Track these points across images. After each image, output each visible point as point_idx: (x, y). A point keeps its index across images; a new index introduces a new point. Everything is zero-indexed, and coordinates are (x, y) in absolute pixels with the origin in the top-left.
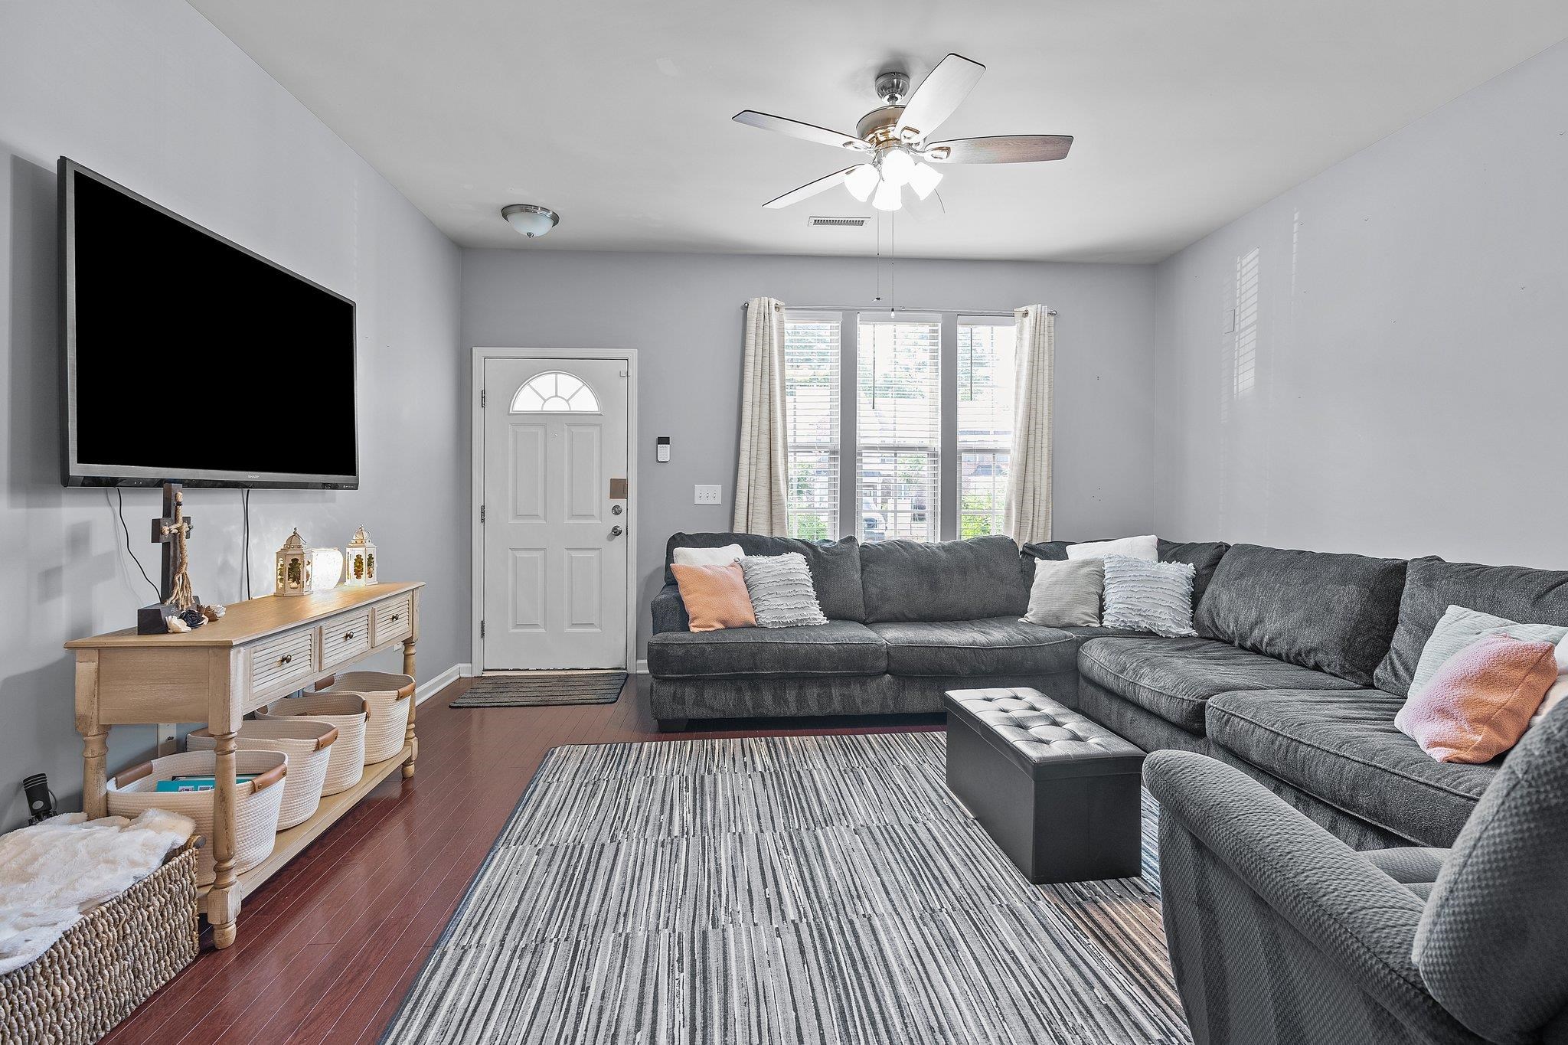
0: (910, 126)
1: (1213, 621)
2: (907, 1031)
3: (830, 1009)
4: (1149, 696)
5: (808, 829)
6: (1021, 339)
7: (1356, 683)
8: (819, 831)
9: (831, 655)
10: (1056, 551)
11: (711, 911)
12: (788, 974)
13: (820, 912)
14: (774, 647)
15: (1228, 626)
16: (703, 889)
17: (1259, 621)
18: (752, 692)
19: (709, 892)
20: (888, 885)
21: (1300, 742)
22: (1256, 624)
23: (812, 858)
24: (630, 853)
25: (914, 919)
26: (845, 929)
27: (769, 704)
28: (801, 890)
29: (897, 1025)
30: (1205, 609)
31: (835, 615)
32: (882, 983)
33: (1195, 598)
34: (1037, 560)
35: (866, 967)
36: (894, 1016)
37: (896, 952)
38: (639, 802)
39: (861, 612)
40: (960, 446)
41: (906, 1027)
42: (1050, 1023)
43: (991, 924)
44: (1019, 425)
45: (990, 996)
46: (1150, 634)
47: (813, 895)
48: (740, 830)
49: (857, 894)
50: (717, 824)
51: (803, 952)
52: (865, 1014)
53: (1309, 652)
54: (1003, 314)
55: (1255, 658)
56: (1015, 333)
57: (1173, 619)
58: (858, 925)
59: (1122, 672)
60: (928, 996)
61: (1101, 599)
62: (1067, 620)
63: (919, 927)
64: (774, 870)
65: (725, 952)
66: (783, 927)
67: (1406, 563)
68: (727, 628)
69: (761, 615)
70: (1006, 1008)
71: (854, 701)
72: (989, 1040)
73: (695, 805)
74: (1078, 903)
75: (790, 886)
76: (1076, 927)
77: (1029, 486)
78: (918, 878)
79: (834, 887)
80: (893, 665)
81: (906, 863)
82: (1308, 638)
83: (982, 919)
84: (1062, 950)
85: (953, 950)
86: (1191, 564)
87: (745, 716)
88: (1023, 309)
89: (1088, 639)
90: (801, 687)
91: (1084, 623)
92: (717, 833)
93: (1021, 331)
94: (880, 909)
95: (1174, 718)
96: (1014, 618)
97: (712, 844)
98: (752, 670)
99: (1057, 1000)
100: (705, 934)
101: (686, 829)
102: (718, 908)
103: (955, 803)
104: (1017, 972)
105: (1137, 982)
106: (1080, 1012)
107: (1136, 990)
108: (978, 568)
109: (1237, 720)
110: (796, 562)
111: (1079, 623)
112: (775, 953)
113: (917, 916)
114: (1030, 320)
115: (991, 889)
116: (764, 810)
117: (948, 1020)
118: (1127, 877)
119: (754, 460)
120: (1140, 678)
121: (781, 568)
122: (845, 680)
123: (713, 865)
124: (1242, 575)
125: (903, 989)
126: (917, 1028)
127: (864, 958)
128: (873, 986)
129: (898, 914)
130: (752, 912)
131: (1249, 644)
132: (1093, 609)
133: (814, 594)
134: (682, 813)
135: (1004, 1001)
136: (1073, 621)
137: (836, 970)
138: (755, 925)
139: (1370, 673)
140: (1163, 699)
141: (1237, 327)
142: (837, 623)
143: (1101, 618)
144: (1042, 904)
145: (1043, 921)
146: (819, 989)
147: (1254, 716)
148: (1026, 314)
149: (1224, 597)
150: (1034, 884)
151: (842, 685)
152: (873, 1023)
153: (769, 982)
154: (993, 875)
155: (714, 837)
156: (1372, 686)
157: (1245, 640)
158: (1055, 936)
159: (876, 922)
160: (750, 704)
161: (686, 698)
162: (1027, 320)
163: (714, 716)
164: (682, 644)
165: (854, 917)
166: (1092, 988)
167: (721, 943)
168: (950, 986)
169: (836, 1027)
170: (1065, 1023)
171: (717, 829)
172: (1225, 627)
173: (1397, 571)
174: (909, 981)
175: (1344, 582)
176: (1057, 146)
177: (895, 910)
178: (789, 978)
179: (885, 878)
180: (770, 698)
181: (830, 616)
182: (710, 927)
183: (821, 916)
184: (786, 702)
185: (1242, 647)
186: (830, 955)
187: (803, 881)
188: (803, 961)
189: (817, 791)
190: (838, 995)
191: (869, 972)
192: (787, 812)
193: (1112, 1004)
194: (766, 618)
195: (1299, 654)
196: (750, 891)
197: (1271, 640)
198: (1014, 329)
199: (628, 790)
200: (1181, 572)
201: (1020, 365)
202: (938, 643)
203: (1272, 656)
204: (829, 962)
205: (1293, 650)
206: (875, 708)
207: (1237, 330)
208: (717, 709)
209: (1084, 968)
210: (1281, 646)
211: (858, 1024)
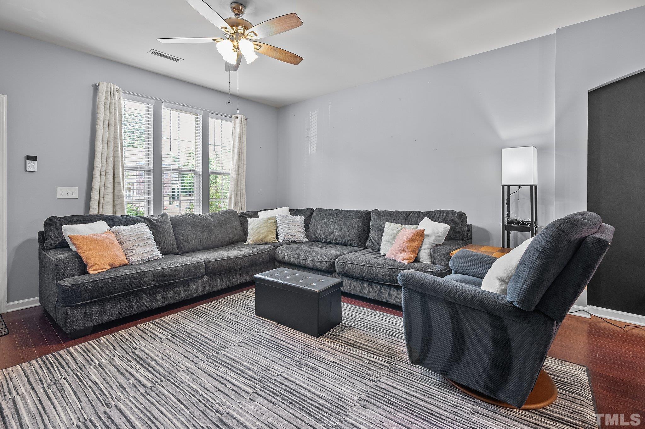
0: (255, 31)
1: (315, 235)
2: (333, 405)
3: (303, 415)
4: (312, 263)
5: (218, 353)
6: (235, 128)
7: (362, 248)
8: (223, 352)
9: (180, 271)
10: (255, 215)
11: (212, 409)
12: (274, 413)
13: (260, 383)
14: (150, 273)
15: (321, 236)
16: (196, 402)
17: (332, 233)
18: (137, 300)
19: (201, 402)
20: (272, 359)
21: (371, 267)
22: (331, 234)
23: (233, 364)
24: (131, 408)
25: (295, 367)
26: (277, 384)
27: (147, 303)
28: (242, 378)
29: (328, 405)
30: (312, 231)
31: (165, 252)
32: (309, 395)
33: (307, 227)
34: (248, 219)
35: (298, 392)
36: (324, 403)
37: (301, 381)
38: (105, 380)
39: (176, 249)
40: (210, 171)
41: (332, 404)
42: (363, 377)
43: (320, 356)
44: (235, 163)
45: (342, 378)
46: (295, 242)
47: (250, 378)
48: (185, 368)
49: (267, 369)
50: (169, 370)
51: (270, 402)
52: (315, 409)
53: (348, 241)
54: (227, 116)
55: (331, 245)
56: (232, 125)
57: (301, 236)
58: (279, 380)
59: (299, 256)
60: (327, 390)
61: (277, 232)
62: (265, 241)
63: (300, 369)
64: (222, 377)
65: (238, 421)
66: (251, 397)
67: (371, 212)
68: (112, 268)
69: (131, 257)
70: (350, 379)
71: (191, 291)
72: (356, 392)
73: (145, 367)
74: (335, 338)
75: (236, 380)
76: (342, 345)
77: (239, 188)
78: (281, 352)
79: (255, 371)
80: (209, 271)
81: (272, 349)
82: (349, 236)
83: (315, 356)
84: (345, 354)
85: (318, 371)
86: (303, 216)
87: (132, 314)
88: (236, 115)
89: (278, 247)
90: (164, 291)
91: (272, 241)
92: (174, 375)
93: (235, 124)
94: (281, 370)
95: (323, 268)
96: (242, 243)
97: (177, 380)
98: (138, 287)
99: (359, 369)
100: (220, 419)
101: (152, 380)
102: (214, 406)
103: (266, 321)
104: (341, 367)
105: (370, 353)
106: (367, 369)
107: (372, 355)
108: (226, 224)
109: (349, 264)
110: (143, 227)
111: (270, 241)
112: (260, 408)
113: (295, 366)
114: (239, 121)
115: (308, 345)
116: (187, 354)
117: (339, 393)
118: (339, 324)
119: (104, 173)
120: (307, 257)
121: (138, 231)
122: (186, 282)
123: (188, 389)
124: (324, 218)
125: (317, 392)
126: (334, 402)
127: (294, 390)
128: (307, 397)
129: (288, 369)
130: (232, 398)
131: (328, 241)
132: (275, 236)
133: (155, 243)
134: (140, 373)
135: (348, 378)
136: (268, 241)
137: (290, 400)
138: (239, 403)
139: (365, 245)
140: (319, 263)
141: (310, 135)
142: (168, 256)
143: (277, 238)
144: (326, 342)
145: (332, 348)
146: (291, 411)
147: (354, 262)
148: (237, 118)
149: (318, 227)
150: (318, 338)
151: (185, 285)
152: (321, 410)
153: (270, 420)
154: (304, 340)
155: (174, 377)
156: (366, 248)
157: (327, 240)
158: (339, 351)
159: (284, 375)
160: (135, 306)
161: (94, 314)
162: (237, 121)
163: (113, 319)
164: (91, 282)
165: (275, 378)
166: (363, 361)
167: (232, 419)
168: (329, 383)
169: (311, 419)
170: (367, 375)
171: (171, 373)
172: (320, 236)
173: (368, 214)
174: (316, 389)
175: (356, 218)
176: (296, 59)
177: (286, 368)
178: (276, 414)
179: (270, 358)
180: (147, 300)
181: (163, 253)
182: (219, 415)
183: (262, 384)
184: (156, 300)
185: (325, 242)
186: (281, 396)
187: (239, 375)
188: (274, 404)
189: (203, 336)
190: (300, 408)
191: (301, 394)
192: (200, 351)
193: (371, 362)
194: (134, 259)
195: (345, 242)
196: (220, 391)
197: (336, 238)
198: (231, 124)
199: (88, 377)
200: (300, 219)
201: (235, 139)
202: (227, 257)
203: (336, 244)
204: (283, 399)
205: (344, 241)
206: (200, 292)
207: (310, 136)
208: (115, 315)
209: (355, 356)
210: (340, 240)
211: (317, 413)
